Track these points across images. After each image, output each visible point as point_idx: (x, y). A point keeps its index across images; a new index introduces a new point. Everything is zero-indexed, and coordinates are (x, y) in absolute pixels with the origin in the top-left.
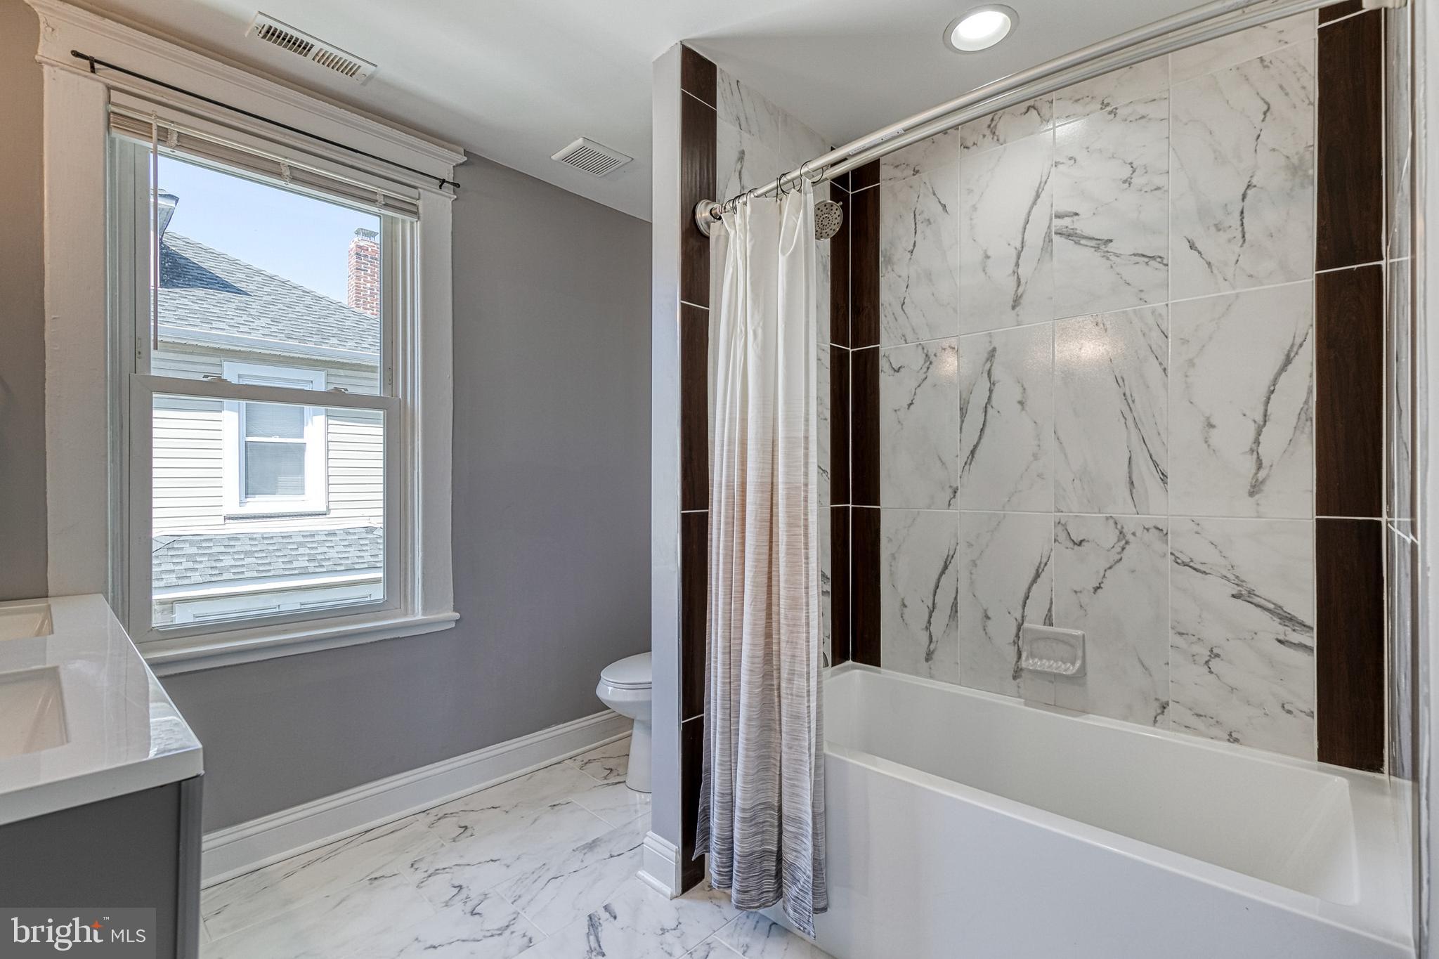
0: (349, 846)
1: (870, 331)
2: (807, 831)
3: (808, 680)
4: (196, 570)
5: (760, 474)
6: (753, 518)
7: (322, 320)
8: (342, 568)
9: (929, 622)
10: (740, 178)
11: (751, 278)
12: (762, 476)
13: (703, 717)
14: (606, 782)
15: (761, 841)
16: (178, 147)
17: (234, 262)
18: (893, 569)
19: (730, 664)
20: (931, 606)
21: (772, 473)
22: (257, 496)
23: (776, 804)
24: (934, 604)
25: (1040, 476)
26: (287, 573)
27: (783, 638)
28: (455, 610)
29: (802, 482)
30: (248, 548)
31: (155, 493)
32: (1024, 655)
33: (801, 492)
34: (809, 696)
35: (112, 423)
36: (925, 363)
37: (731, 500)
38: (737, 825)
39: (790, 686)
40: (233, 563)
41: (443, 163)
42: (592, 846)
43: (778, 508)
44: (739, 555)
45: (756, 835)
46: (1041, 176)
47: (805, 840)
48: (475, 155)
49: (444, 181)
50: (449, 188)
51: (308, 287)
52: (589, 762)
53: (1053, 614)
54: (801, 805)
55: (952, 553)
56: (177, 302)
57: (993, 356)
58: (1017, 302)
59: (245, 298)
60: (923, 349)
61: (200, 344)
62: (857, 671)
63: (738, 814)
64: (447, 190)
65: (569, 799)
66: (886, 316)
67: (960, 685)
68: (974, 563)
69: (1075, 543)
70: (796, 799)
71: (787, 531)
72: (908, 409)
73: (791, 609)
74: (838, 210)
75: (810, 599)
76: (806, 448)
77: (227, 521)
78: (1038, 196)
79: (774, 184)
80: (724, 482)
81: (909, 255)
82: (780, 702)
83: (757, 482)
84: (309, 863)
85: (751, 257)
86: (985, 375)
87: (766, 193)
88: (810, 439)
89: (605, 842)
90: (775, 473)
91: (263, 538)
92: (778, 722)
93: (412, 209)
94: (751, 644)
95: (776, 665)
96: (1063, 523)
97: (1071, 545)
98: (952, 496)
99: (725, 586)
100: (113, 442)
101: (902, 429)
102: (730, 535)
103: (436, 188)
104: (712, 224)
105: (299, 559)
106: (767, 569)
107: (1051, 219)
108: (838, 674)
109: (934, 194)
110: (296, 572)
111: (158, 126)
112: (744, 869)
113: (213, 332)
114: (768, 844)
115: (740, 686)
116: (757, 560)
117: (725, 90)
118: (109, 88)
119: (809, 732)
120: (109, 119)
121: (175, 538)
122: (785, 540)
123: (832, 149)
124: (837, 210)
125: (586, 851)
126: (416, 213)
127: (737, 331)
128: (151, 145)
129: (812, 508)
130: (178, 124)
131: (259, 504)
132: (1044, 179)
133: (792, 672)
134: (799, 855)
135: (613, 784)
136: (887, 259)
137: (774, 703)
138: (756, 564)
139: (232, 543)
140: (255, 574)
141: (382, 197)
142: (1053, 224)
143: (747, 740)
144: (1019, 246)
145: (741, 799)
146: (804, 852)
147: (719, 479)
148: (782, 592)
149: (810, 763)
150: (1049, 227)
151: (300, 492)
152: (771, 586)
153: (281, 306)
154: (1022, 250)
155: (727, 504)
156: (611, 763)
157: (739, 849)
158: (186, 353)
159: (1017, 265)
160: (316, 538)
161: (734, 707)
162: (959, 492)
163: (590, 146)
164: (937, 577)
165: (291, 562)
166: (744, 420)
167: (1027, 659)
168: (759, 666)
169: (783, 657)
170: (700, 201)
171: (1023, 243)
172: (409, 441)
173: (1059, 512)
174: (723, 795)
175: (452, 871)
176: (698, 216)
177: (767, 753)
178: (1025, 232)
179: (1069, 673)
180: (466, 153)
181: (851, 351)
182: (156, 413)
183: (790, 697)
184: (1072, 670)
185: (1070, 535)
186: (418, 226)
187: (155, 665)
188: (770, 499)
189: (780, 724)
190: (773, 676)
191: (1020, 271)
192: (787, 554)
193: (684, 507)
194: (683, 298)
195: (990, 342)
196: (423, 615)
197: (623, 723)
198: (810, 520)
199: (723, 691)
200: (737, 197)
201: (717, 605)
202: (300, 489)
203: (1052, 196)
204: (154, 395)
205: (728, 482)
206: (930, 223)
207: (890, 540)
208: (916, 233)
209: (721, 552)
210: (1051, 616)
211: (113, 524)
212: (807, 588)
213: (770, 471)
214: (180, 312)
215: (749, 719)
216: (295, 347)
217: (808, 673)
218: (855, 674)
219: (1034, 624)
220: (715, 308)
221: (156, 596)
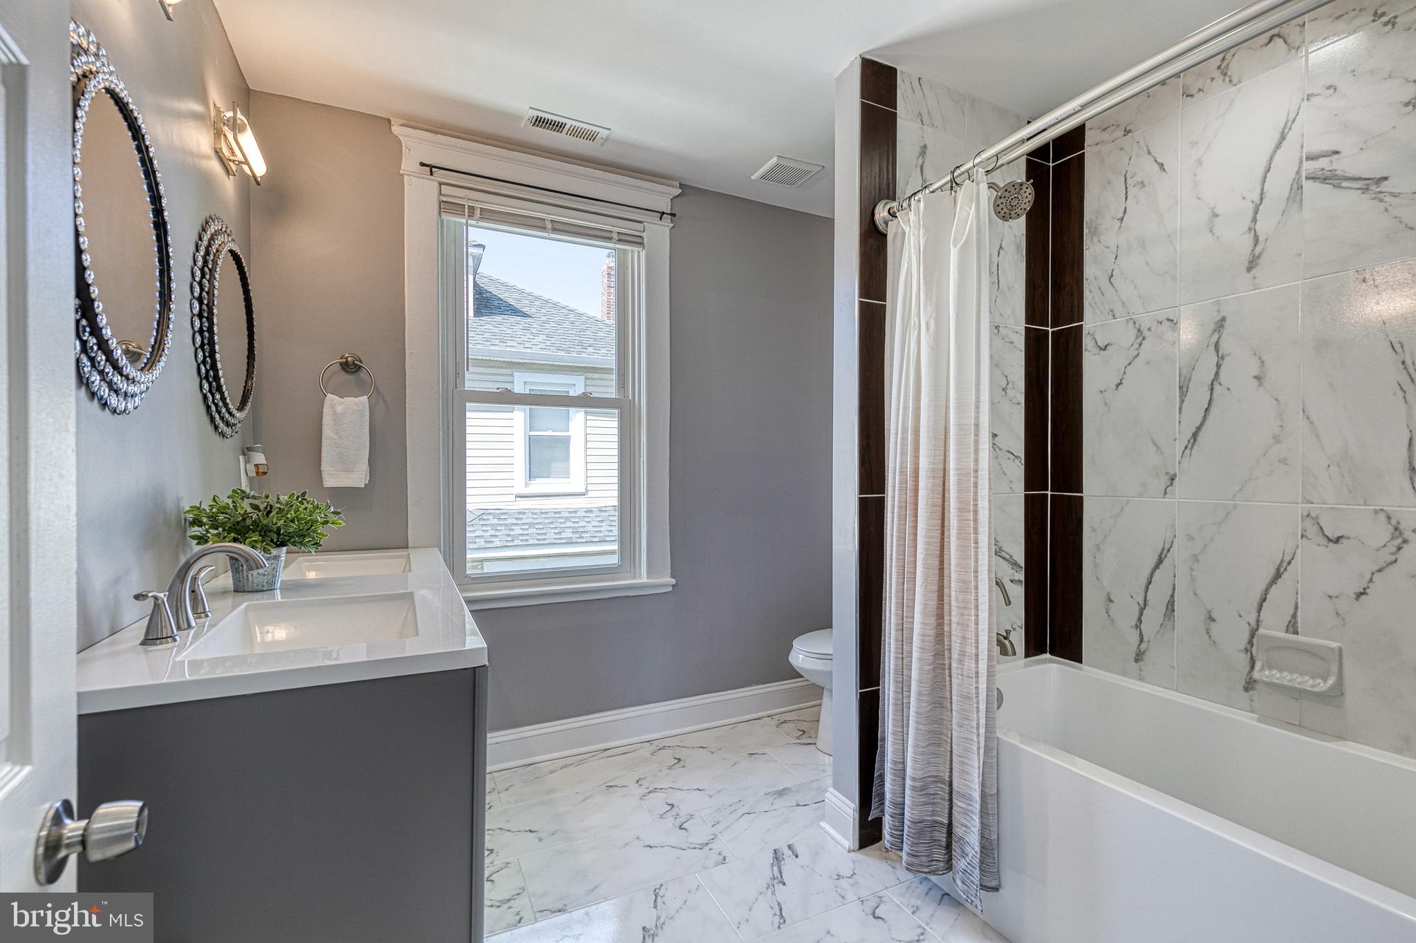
0: (592, 759)
1: (1072, 307)
2: (976, 809)
3: (977, 661)
4: (496, 536)
5: (932, 461)
6: (925, 502)
7: (582, 333)
8: (597, 539)
9: (1140, 620)
10: (922, 173)
11: (924, 272)
12: (933, 463)
13: (879, 689)
14: (799, 741)
15: (932, 811)
16: (481, 218)
17: (522, 292)
18: (1097, 560)
19: (903, 641)
20: (1142, 602)
21: (945, 460)
22: (537, 479)
23: (948, 779)
24: (1145, 600)
25: (1283, 461)
26: (558, 542)
27: (954, 619)
28: (672, 576)
29: (972, 468)
30: (531, 520)
31: (469, 476)
32: (1258, 665)
33: (970, 477)
34: (977, 677)
35: (443, 425)
36: (1137, 338)
37: (904, 485)
38: (908, 792)
39: (960, 667)
40: (521, 532)
41: (661, 198)
42: (782, 793)
43: (949, 494)
44: (911, 538)
45: (926, 804)
46: (1288, 114)
47: (974, 817)
48: (689, 186)
49: (663, 213)
50: (667, 219)
51: (572, 306)
52: (785, 722)
53: (1299, 620)
54: (970, 783)
55: (1169, 546)
56: (485, 327)
57: (1222, 326)
58: (1254, 263)
59: (529, 320)
60: (1135, 323)
61: (499, 359)
62: (1054, 665)
63: (908, 782)
64: (665, 221)
65: (765, 751)
66: (1090, 291)
67: (1177, 691)
68: (1196, 559)
69: (1329, 540)
70: (966, 777)
71: (958, 516)
72: (1117, 389)
73: (962, 592)
74: (1029, 188)
75: (979, 583)
76: (977, 435)
77: (517, 499)
78: (1283, 137)
79: (948, 178)
80: (897, 468)
81: (1118, 223)
82: (951, 681)
83: (929, 468)
84: (566, 766)
85: (923, 252)
86: (1212, 348)
87: (942, 186)
88: (981, 425)
89: (793, 792)
90: (947, 459)
91: (541, 513)
92: (949, 701)
93: (637, 241)
94: (922, 623)
95: (948, 645)
96: (1314, 516)
97: (1325, 542)
98: (1168, 484)
99: (898, 566)
100: (443, 439)
101: (1109, 411)
102: (903, 518)
103: (657, 220)
104: (890, 223)
105: (566, 531)
106: (938, 553)
107: (1301, 162)
108: (1031, 666)
109: (1149, 153)
110: (564, 541)
111: (469, 206)
112: (914, 834)
113: (508, 349)
114: (939, 816)
115: (911, 662)
116: (928, 543)
117: (905, 91)
118: (440, 184)
119: (978, 712)
120: (440, 206)
121: (484, 511)
122: (956, 525)
123: (1029, 122)
124: (1027, 188)
125: (776, 796)
126: (641, 244)
127: (910, 325)
128: (464, 221)
129: (983, 494)
130: (481, 202)
131: (539, 486)
132: (1292, 116)
133: (963, 653)
134: (968, 831)
135: (804, 744)
136: (1092, 230)
137: (946, 682)
138: (927, 546)
139: (520, 516)
140: (536, 542)
141: (616, 234)
142: (1304, 168)
143: (917, 713)
144: (1256, 198)
145: (911, 768)
146: (973, 829)
147: (893, 465)
148: (953, 575)
149: (979, 742)
150: (1298, 172)
151: (567, 476)
152: (943, 569)
153: (553, 324)
154: (1261, 202)
155: (900, 490)
156: (805, 726)
157: (909, 815)
158: (492, 367)
159: (1254, 220)
160: (578, 515)
161: (907, 681)
162: (1177, 479)
163: (783, 162)
164: (1149, 571)
165: (560, 533)
166: (917, 409)
167: (1262, 669)
168: (930, 644)
169: (953, 638)
170: (879, 202)
171: (1262, 194)
172: (637, 434)
173: (1308, 503)
174: (895, 763)
175: (666, 791)
176: (877, 217)
177: (938, 729)
178: (1264, 181)
179: (1316, 690)
180: (681, 186)
181: (1050, 330)
182: (468, 415)
183: (960, 677)
184: (1322, 686)
185: (1323, 531)
186: (643, 254)
187: (469, 602)
188: (942, 485)
189: (951, 703)
190: (944, 655)
191: (1257, 227)
192: (958, 538)
193: (861, 492)
194: (861, 296)
195: (1219, 311)
196: (648, 578)
197: (815, 691)
198: (979, 506)
199: (896, 665)
200: (913, 194)
201: (891, 584)
202: (566, 474)
203: (1303, 135)
204: (467, 404)
205: (901, 468)
206: (1144, 186)
207: (1094, 530)
208: (1126, 198)
209: (894, 534)
210: (1296, 623)
211: (443, 499)
212: (976, 572)
213: (942, 458)
214: (487, 335)
215: (920, 694)
216: (564, 358)
217: (977, 655)
218: (1051, 668)
219: (1273, 629)
220: (893, 303)
221: (469, 556)
